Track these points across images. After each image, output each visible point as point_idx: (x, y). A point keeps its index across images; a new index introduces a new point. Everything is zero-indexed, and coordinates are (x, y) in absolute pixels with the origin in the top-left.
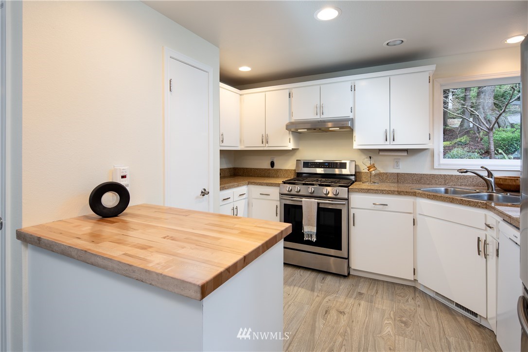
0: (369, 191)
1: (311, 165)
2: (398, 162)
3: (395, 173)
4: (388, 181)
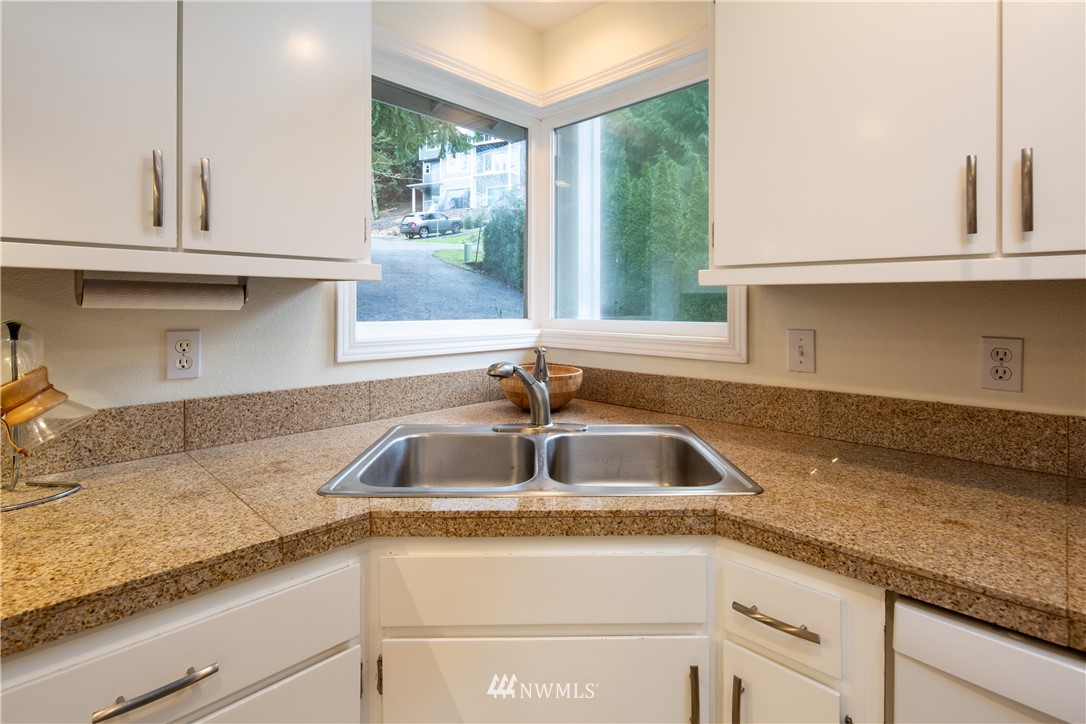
2: (185, 348)
3: (174, 405)
4: (133, 454)
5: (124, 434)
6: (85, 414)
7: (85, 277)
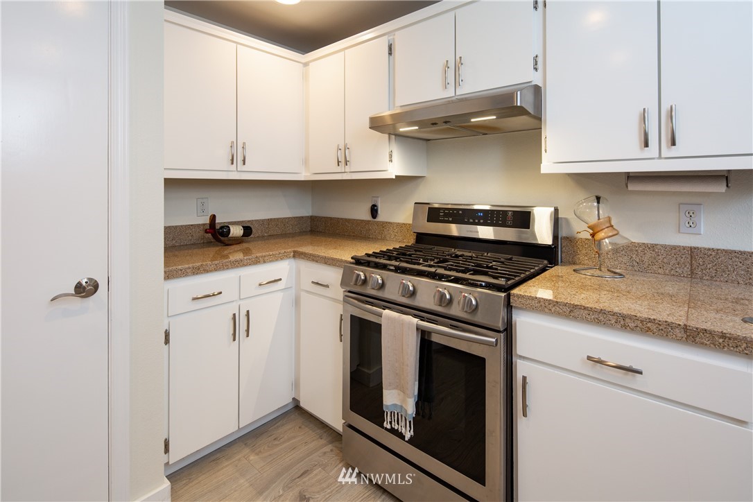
0: (576, 313)
1: (446, 215)
2: (692, 214)
3: (684, 248)
4: (660, 271)
5: (655, 259)
6: (625, 241)
7: (631, 175)
